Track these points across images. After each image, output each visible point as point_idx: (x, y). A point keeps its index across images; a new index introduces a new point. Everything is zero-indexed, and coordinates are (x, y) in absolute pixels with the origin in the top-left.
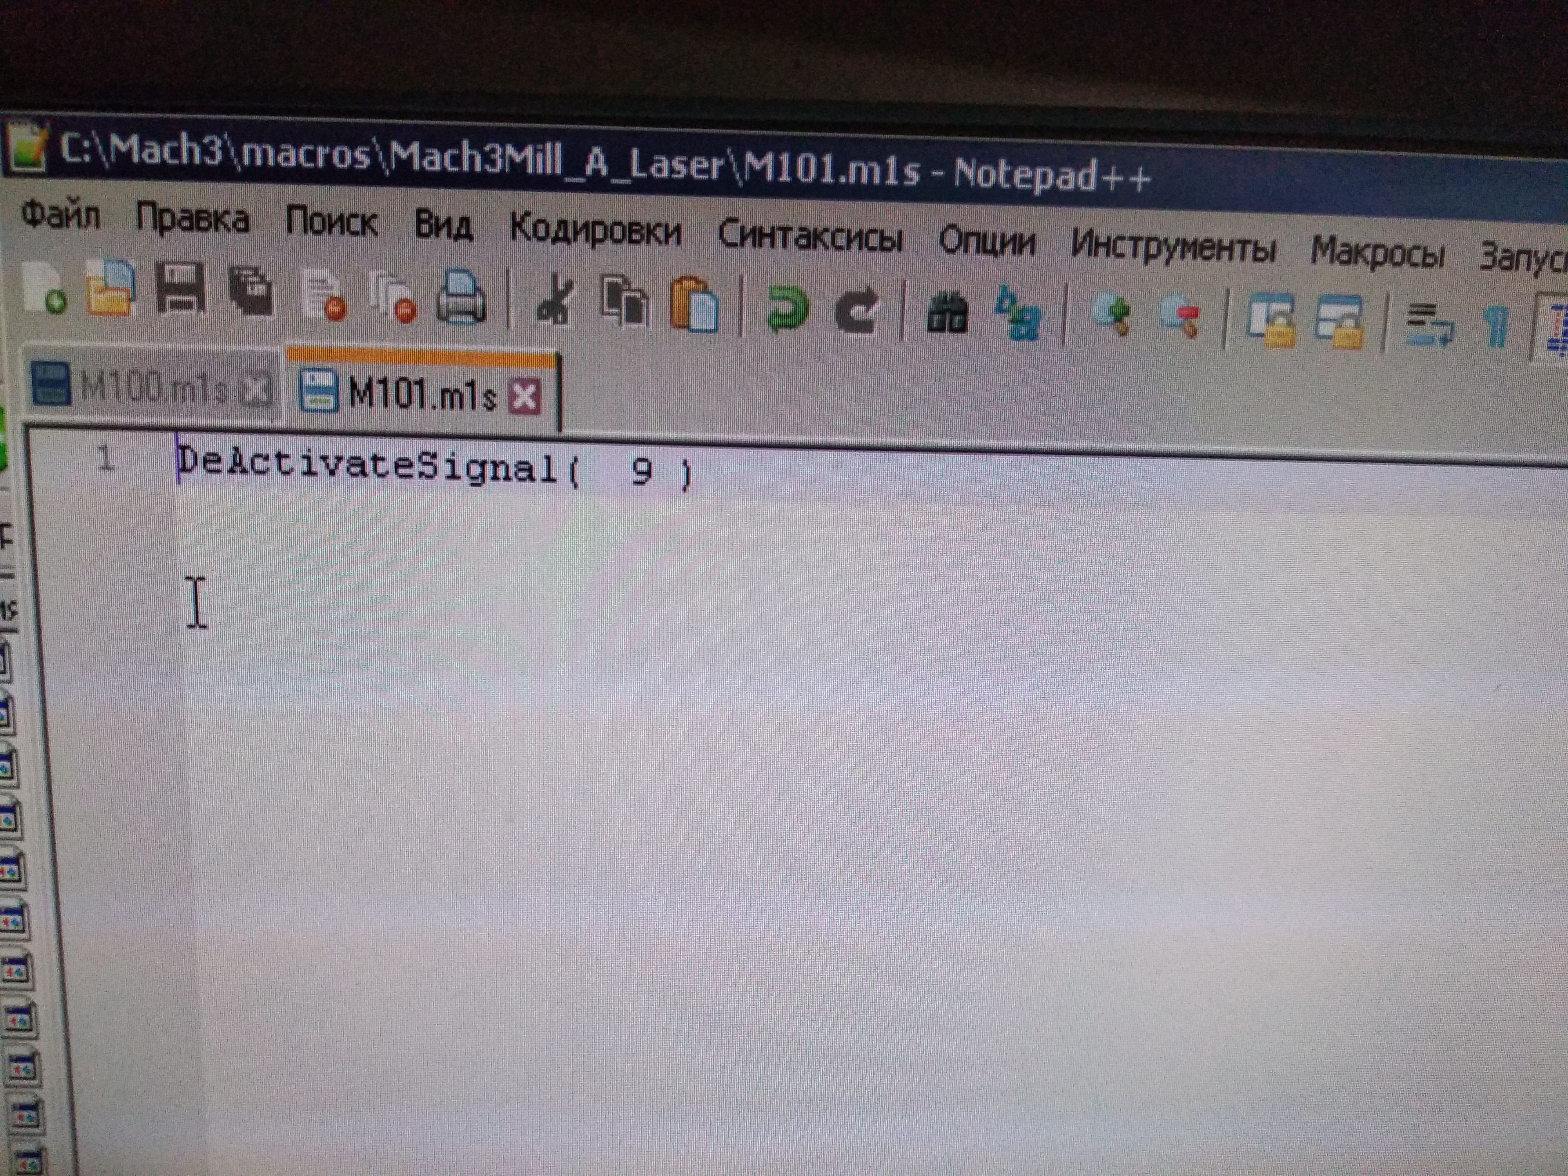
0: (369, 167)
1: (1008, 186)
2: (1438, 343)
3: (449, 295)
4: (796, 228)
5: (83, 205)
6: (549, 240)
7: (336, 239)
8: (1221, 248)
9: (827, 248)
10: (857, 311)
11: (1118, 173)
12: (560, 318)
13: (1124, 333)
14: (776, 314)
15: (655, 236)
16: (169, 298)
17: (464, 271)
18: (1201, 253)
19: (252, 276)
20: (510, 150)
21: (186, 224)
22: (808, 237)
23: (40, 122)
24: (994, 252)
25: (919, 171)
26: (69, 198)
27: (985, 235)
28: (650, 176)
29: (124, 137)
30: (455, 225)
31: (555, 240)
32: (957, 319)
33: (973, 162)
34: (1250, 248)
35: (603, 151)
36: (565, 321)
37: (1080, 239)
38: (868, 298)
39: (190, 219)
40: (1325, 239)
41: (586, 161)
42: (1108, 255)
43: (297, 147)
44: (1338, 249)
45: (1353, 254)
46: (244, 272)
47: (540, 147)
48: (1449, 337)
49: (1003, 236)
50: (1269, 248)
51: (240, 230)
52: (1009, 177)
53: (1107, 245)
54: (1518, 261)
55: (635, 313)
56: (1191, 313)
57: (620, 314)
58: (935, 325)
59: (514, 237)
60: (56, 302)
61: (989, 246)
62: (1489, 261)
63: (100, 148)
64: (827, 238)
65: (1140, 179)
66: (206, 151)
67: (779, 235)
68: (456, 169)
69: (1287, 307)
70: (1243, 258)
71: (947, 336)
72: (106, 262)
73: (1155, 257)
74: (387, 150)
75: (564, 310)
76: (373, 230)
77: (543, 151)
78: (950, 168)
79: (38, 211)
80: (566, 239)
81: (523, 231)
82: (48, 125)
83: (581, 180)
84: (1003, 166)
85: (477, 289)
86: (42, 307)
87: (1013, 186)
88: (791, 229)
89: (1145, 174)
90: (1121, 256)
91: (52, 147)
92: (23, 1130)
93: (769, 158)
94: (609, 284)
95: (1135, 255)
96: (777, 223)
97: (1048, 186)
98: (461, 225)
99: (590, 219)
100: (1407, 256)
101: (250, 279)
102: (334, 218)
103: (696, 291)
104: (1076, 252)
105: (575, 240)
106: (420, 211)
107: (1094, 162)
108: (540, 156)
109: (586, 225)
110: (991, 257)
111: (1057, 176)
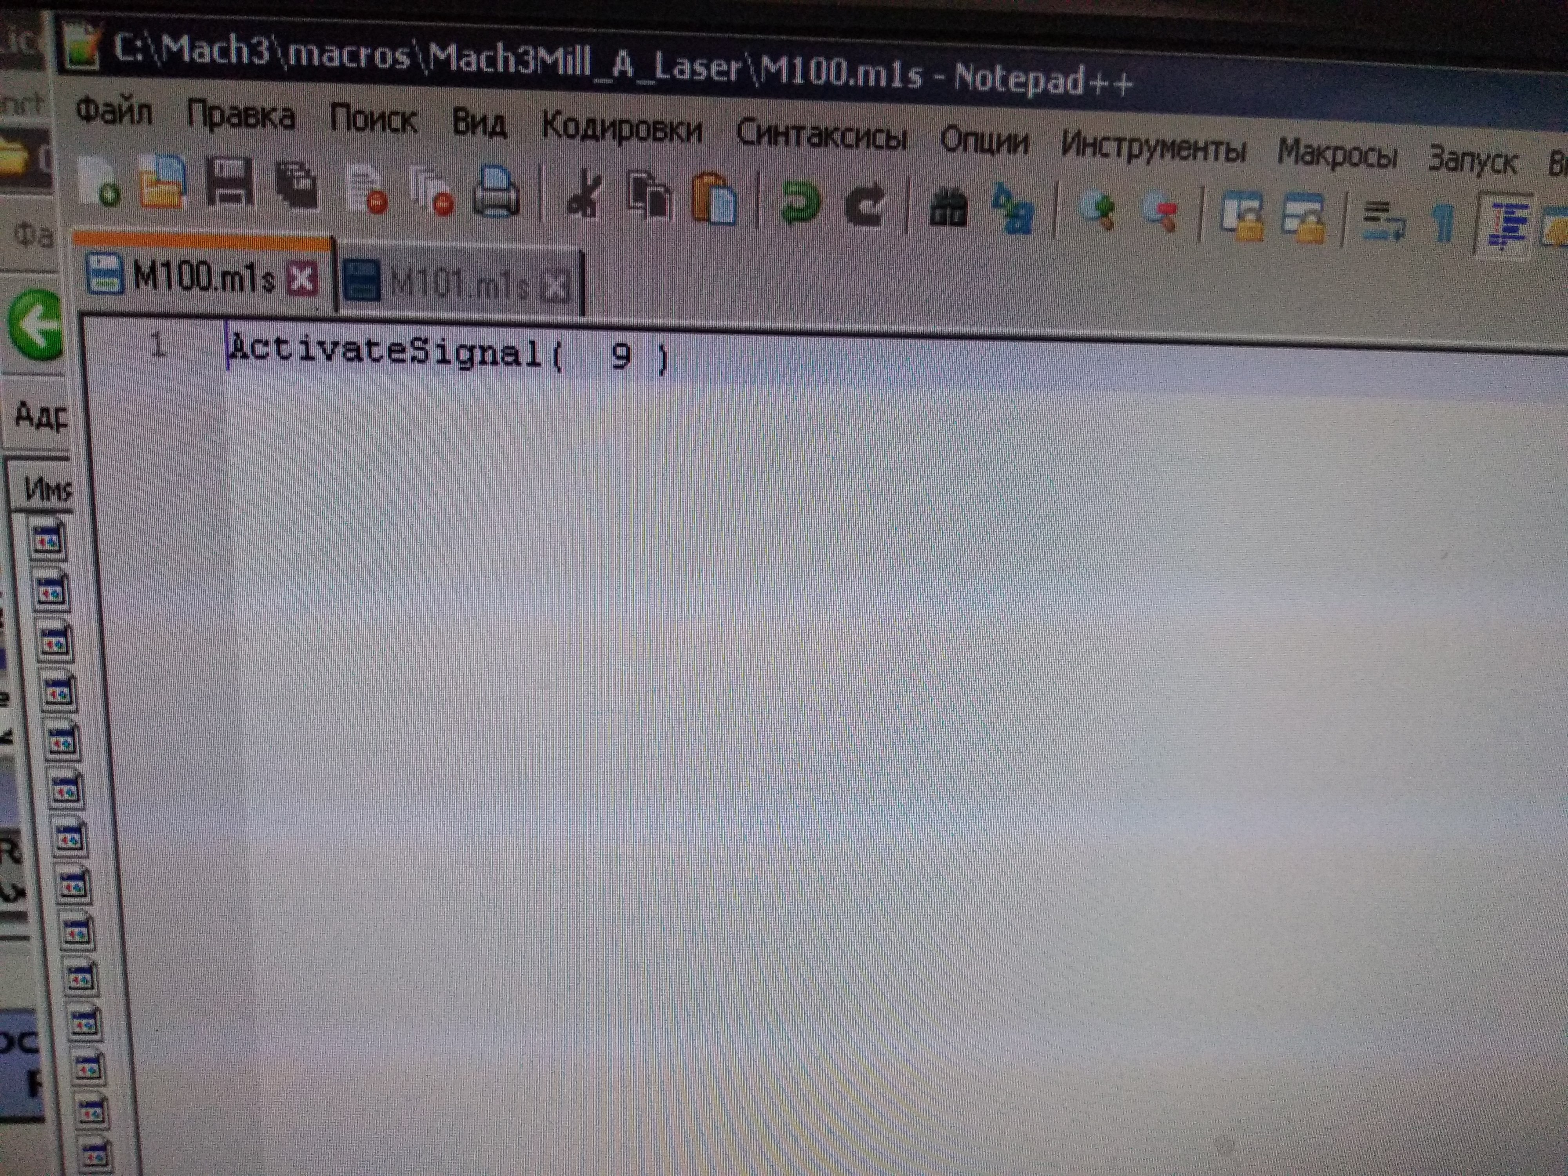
0: (409, 68)
1: (1003, 89)
2: (1391, 238)
3: (484, 189)
4: (809, 126)
5: (135, 102)
6: (578, 138)
7: (377, 137)
8: (1197, 149)
9: (837, 146)
10: (865, 206)
11: (1103, 79)
12: (589, 211)
13: (1110, 227)
14: (791, 208)
15: (677, 134)
16: (219, 192)
17: (500, 167)
18: (1179, 153)
19: (298, 170)
20: (542, 52)
21: (235, 120)
22: (819, 135)
23: (94, 22)
24: (991, 151)
25: (922, 75)
26: (122, 95)
27: (983, 136)
28: (673, 77)
29: (176, 38)
30: (491, 121)
31: (585, 137)
32: (957, 213)
33: (972, 67)
34: (1223, 149)
35: (630, 54)
36: (593, 215)
37: (1069, 140)
38: (875, 194)
39: (238, 115)
40: (1290, 141)
41: (613, 64)
42: (1094, 154)
43: (341, 48)
44: (1302, 150)
45: (1315, 155)
46: (290, 167)
47: (570, 49)
48: (1401, 232)
49: (999, 136)
50: (1240, 148)
51: (286, 127)
52: (1005, 81)
53: (1094, 145)
54: (1463, 160)
55: (658, 206)
56: (1168, 209)
57: (645, 209)
58: (937, 218)
59: (546, 134)
60: (110, 195)
61: (986, 146)
62: (1436, 162)
63: (152, 48)
64: (837, 136)
65: (1124, 84)
66: (254, 51)
67: (793, 134)
68: (491, 70)
69: (1255, 204)
70: (1216, 158)
71: (947, 230)
72: (159, 156)
73: (1137, 156)
74: (426, 51)
75: (592, 204)
76: (412, 127)
77: (574, 53)
78: (950, 72)
79: (92, 108)
80: (595, 137)
81: (554, 129)
82: (101, 24)
83: (609, 81)
84: (999, 71)
85: (511, 185)
86: (96, 199)
87: (1008, 89)
88: (804, 128)
89: (1128, 79)
90: (1106, 155)
91: (105, 46)
92: (79, 992)
93: (784, 62)
94: (635, 179)
95: (1119, 154)
96: (791, 122)
97: (1039, 90)
98: (496, 123)
99: (618, 118)
100: (1364, 158)
101: (297, 174)
102: (376, 116)
103: (717, 186)
104: (1065, 151)
105: (603, 137)
106: (457, 110)
107: (1082, 68)
108: (570, 58)
109: (613, 124)
110: (988, 156)
111: (1048, 80)
